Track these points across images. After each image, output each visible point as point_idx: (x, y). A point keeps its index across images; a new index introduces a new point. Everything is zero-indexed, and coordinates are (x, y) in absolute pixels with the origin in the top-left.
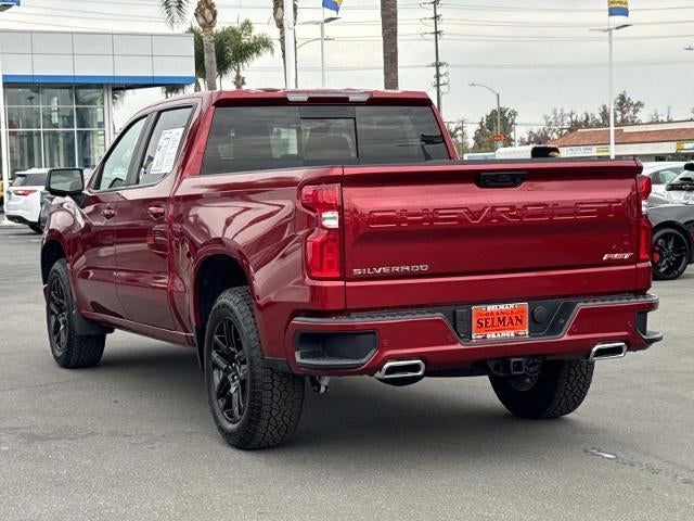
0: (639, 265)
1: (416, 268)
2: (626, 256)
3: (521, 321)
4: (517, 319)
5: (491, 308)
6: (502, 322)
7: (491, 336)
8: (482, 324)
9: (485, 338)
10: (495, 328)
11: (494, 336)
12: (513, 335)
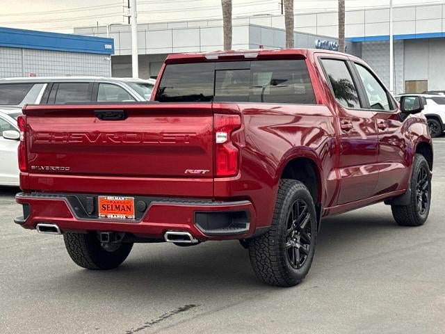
0: (216, 180)
1: (63, 168)
2: (204, 171)
3: (130, 209)
4: (128, 207)
5: (110, 198)
6: (117, 208)
7: (110, 216)
8: (105, 208)
9: (106, 217)
10: (112, 211)
11: (112, 216)
12: (124, 217)
